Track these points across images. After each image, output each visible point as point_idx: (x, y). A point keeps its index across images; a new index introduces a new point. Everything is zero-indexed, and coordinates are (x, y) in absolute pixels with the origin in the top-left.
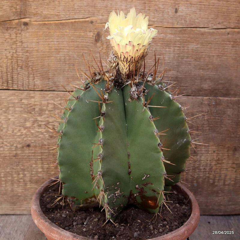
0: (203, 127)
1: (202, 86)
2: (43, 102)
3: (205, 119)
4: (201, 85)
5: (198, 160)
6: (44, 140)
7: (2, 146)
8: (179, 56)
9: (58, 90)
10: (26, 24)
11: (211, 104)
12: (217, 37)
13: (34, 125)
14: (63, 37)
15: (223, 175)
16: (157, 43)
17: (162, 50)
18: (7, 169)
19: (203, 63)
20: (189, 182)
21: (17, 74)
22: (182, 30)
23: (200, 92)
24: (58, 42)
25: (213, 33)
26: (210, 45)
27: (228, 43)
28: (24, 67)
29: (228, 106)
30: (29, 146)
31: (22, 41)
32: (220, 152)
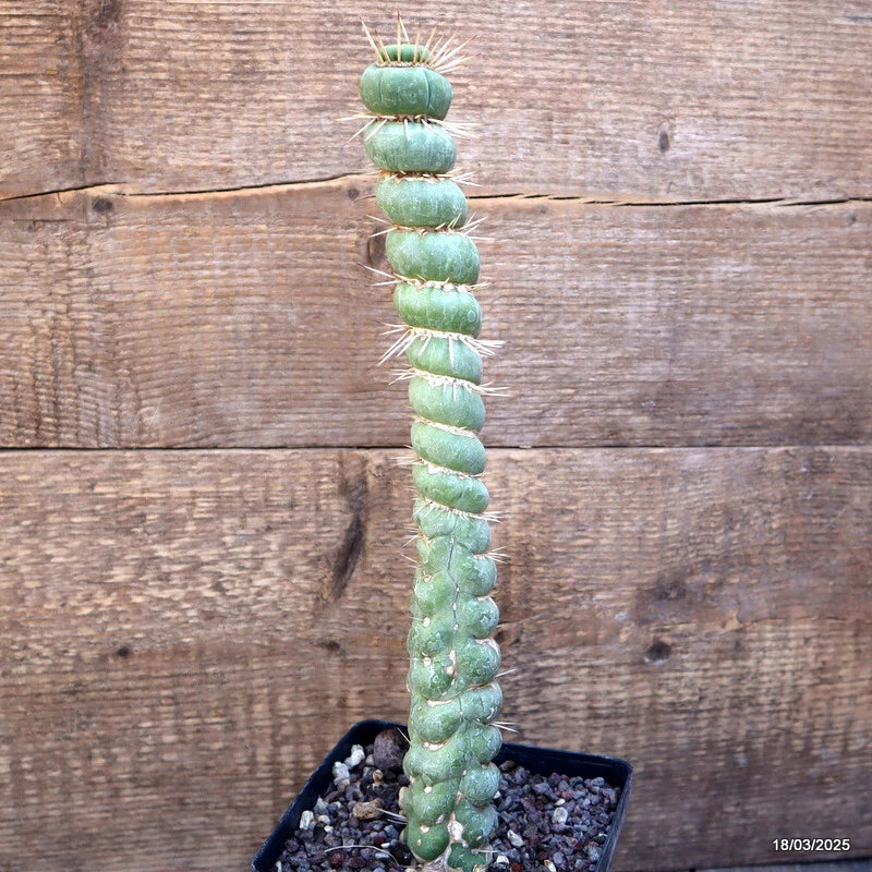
0: (768, 555)
1: (760, 409)
2: (176, 491)
3: (774, 526)
4: (756, 405)
5: (748, 673)
6: (183, 629)
7: (22, 659)
8: (676, 307)
9: (232, 444)
10: (103, 206)
11: (791, 474)
12: (813, 233)
13: (143, 574)
14: (246, 249)
15: (839, 719)
16: (597, 262)
17: (613, 285)
18: (43, 742)
19: (760, 328)
20: (719, 754)
21: (75, 390)
22: (685, 212)
23: (752, 432)
24: (228, 267)
25: (799, 217)
26: (790, 260)
27: (852, 252)
28: (102, 364)
29: (854, 476)
30: (124, 653)
31: (89, 269)
32: (829, 641)
